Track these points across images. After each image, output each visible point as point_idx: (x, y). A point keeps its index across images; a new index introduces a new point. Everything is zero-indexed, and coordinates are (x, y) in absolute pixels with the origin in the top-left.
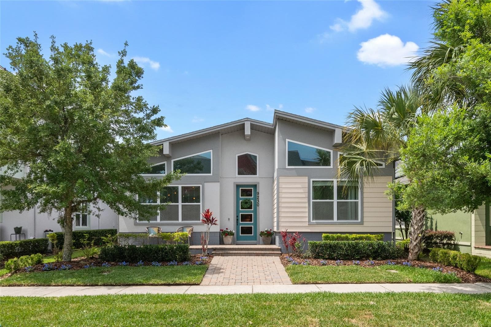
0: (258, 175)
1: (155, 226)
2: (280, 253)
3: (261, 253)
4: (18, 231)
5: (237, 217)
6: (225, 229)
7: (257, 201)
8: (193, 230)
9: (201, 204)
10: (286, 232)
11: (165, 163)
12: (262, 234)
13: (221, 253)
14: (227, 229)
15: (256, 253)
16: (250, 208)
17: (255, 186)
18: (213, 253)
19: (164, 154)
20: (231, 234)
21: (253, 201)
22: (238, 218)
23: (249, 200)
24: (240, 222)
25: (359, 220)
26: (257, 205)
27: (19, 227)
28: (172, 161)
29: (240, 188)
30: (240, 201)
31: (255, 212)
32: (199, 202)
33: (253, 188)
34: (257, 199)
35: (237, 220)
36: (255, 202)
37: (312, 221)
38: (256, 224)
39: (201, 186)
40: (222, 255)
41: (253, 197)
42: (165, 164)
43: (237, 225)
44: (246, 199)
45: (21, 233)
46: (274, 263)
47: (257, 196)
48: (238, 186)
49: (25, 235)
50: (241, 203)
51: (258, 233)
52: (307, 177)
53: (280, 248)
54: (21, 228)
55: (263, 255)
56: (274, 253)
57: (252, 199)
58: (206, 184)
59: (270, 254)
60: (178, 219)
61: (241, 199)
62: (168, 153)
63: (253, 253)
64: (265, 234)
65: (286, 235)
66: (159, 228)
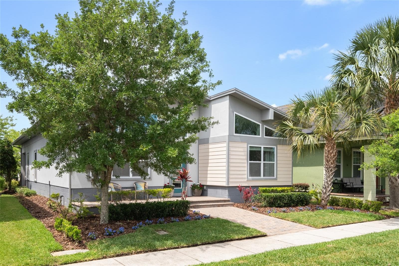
2: (233, 204)
3: (221, 205)
14: (168, 183)
25: (275, 177)
37: (249, 178)
52: (246, 143)
53: (229, 199)
60: (129, 175)
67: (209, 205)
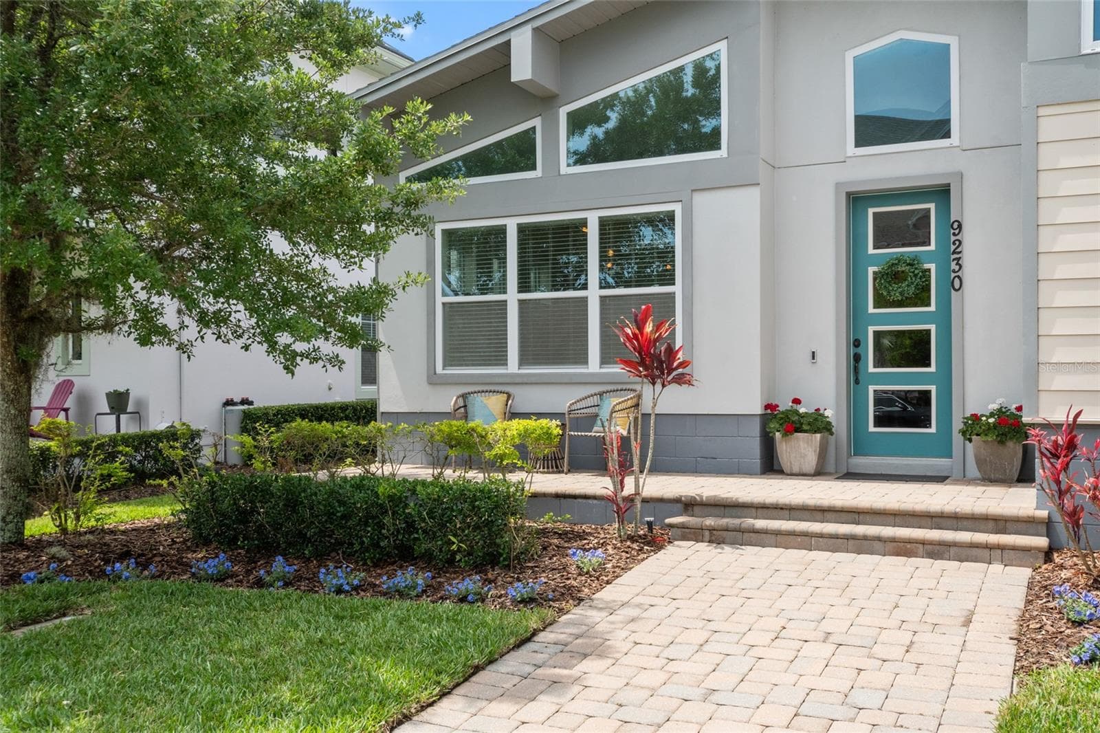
0: (955, 139)
1: (492, 388)
2: (1039, 549)
3: (923, 543)
4: (118, 402)
5: (857, 343)
6: (785, 405)
7: (954, 266)
8: (637, 405)
9: (677, 289)
10: (1074, 427)
11: (536, 122)
12: (973, 426)
13: (712, 530)
14: (797, 401)
15: (893, 540)
16: (921, 297)
17: (942, 194)
18: (671, 526)
19: (513, 84)
20: (817, 424)
21: (932, 267)
22: (859, 350)
23: (913, 262)
24: (871, 369)
26: (953, 283)
27: (122, 390)
28: (563, 112)
29: (871, 211)
30: (871, 270)
31: (945, 318)
32: (671, 282)
33: (932, 206)
34: (953, 253)
35: (857, 358)
36: (944, 270)
38: (945, 378)
39: (677, 208)
40: (717, 537)
41: (932, 247)
42: (534, 128)
43: (857, 382)
44: (899, 260)
45: (128, 411)
46: (967, 622)
47: (953, 238)
48: (856, 201)
49: (138, 415)
50: (875, 279)
51: (957, 425)
53: (1044, 514)
54: (127, 393)
55: (937, 551)
56: (1002, 548)
57: (931, 256)
58: (699, 198)
59: (975, 552)
60: (583, 359)
61: (873, 260)
62: (529, 77)
63: (879, 539)
64: (990, 429)
65: (1071, 446)
66: (509, 396)
67: (821, 536)
